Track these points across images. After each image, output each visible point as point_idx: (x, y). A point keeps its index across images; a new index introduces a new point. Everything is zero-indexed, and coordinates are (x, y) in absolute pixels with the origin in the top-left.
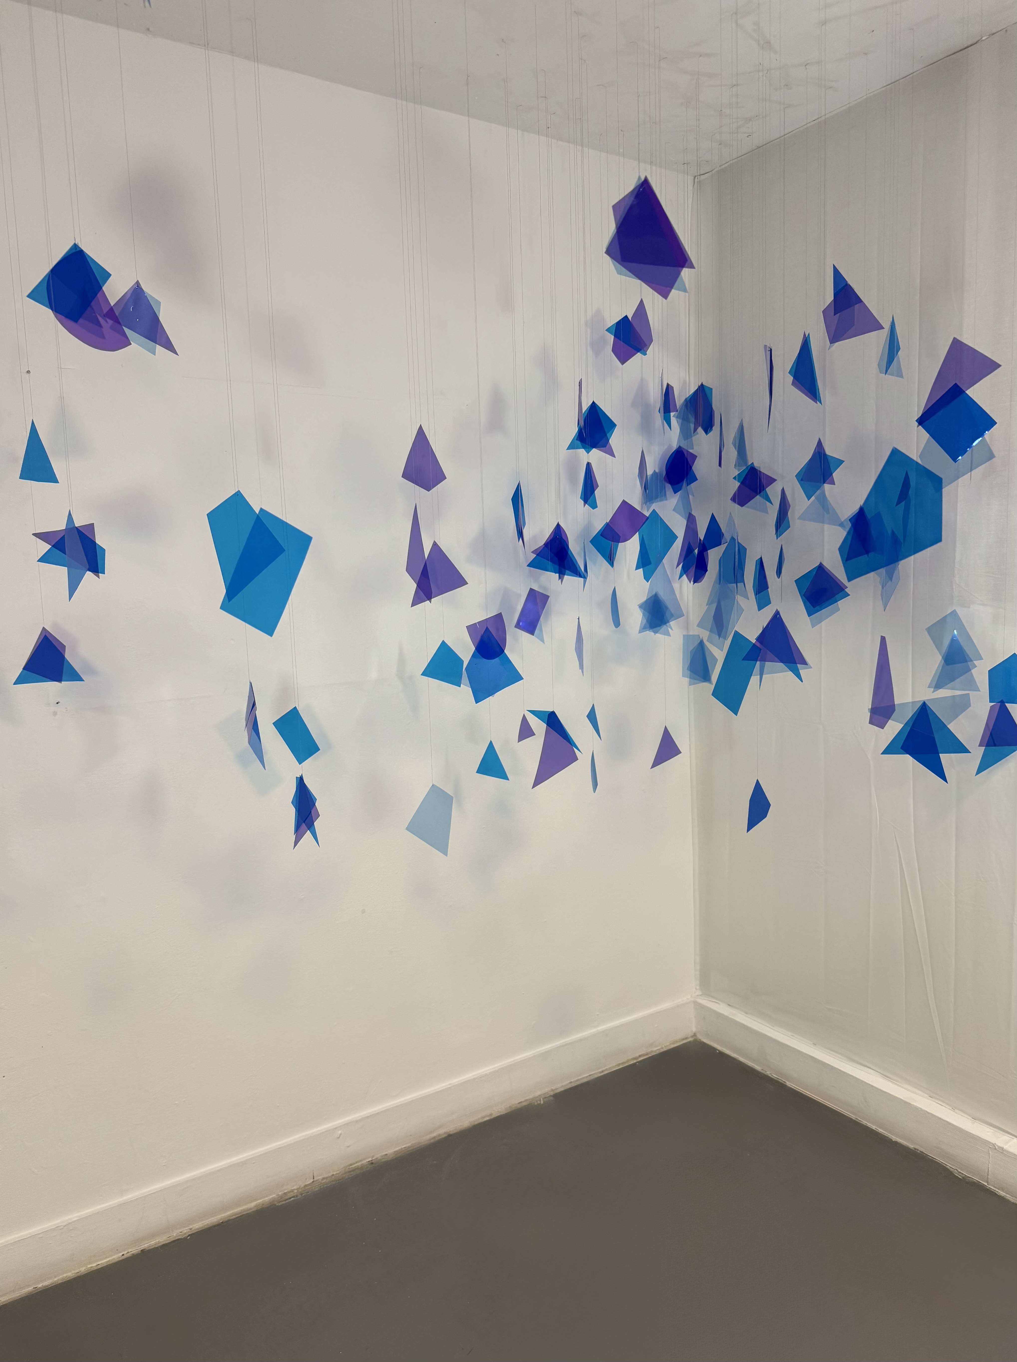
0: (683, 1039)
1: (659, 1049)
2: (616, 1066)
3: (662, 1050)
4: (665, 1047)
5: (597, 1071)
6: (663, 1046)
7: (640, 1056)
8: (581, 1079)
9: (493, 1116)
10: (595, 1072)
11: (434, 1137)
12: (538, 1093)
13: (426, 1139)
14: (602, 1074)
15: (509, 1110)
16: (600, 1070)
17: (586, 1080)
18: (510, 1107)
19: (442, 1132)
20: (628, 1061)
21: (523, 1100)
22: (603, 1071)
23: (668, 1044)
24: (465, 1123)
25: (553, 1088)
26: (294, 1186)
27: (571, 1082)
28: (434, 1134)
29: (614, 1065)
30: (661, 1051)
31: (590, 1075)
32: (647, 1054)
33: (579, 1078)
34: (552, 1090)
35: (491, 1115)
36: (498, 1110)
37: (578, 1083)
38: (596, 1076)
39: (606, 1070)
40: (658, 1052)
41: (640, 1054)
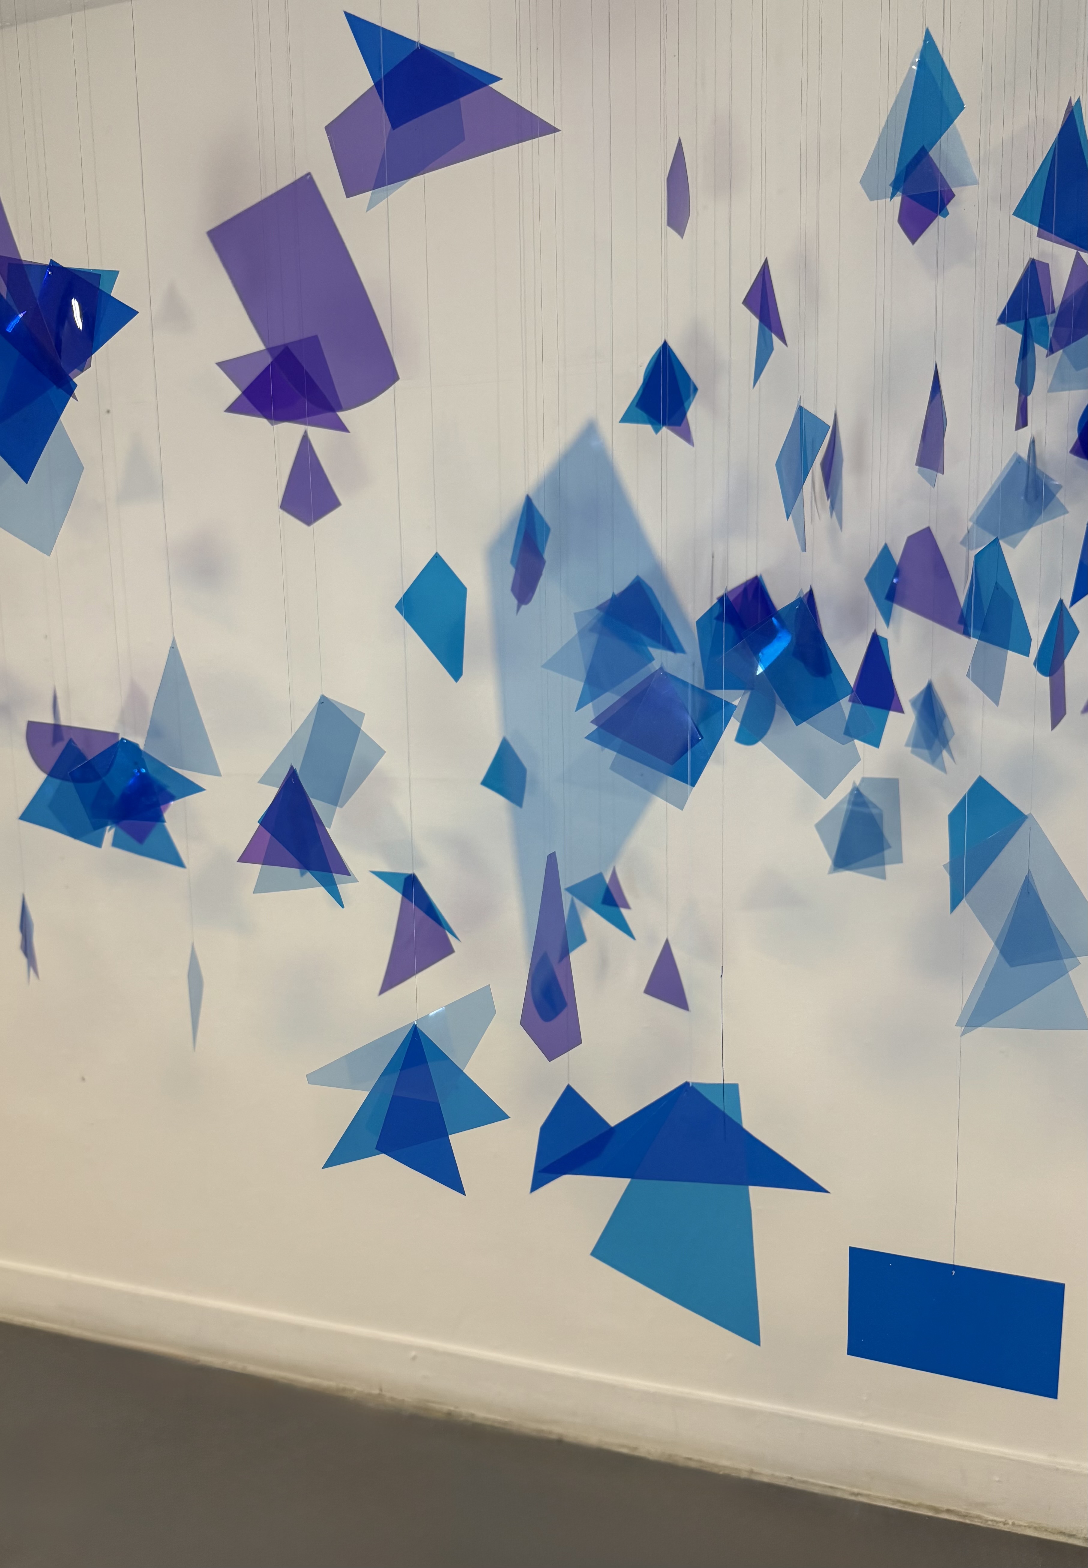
0: (1062, 1533)
1: (997, 1522)
2: (890, 1500)
3: (1002, 1527)
4: (1013, 1524)
5: (849, 1489)
6: (1010, 1522)
7: (948, 1511)
8: (813, 1484)
9: (636, 1453)
10: (845, 1489)
11: (542, 1431)
12: (725, 1462)
13: (530, 1426)
14: (853, 1498)
15: (663, 1459)
16: (856, 1490)
17: (816, 1490)
18: (670, 1456)
19: (557, 1430)
20: (919, 1506)
21: (696, 1457)
22: (858, 1494)
23: (1026, 1524)
24: (593, 1439)
25: (756, 1469)
26: (357, 1388)
27: (791, 1478)
28: (545, 1427)
29: (889, 1497)
30: (1000, 1528)
31: (831, 1487)
32: (965, 1516)
33: (811, 1480)
34: (752, 1472)
35: (635, 1449)
36: (650, 1449)
37: (800, 1486)
38: (839, 1494)
39: (868, 1496)
40: (990, 1525)
41: (952, 1508)
